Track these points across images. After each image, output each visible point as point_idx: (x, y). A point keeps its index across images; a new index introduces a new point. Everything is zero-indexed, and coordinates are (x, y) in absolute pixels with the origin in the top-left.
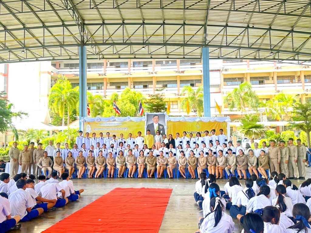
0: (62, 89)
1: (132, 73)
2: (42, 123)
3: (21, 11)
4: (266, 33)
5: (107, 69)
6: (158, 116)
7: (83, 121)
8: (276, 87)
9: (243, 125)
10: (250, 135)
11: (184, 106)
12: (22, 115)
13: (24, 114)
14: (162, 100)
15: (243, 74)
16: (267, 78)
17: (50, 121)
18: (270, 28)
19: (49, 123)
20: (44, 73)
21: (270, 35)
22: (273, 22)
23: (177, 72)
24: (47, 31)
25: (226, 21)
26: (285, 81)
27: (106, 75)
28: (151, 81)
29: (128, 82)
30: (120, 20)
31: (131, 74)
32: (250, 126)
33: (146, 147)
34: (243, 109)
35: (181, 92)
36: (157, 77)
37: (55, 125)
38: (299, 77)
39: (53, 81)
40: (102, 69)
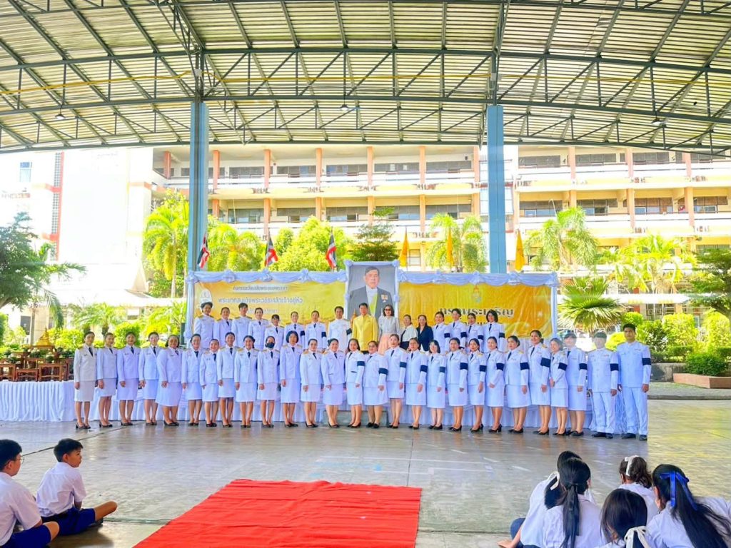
0: (171, 218)
1: (323, 187)
2: (126, 292)
3: (45, 8)
4: (639, 75)
5: (271, 180)
6: (378, 270)
7: (193, 280)
8: (632, 221)
9: (570, 300)
10: (587, 322)
11: (435, 258)
12: (70, 271)
13: (77, 268)
14: (388, 237)
15: (562, 193)
16: (613, 203)
17: (144, 289)
18: (653, 61)
19: (144, 291)
20: (136, 185)
21: (652, 78)
22: (660, 45)
23: (419, 186)
24: (120, 71)
25: (545, 42)
26: (651, 209)
27: (268, 191)
28: (364, 207)
29: (315, 208)
30: (291, 40)
31: (322, 189)
32: (588, 302)
33: (356, 347)
34: (566, 267)
35: (428, 230)
36: (377, 199)
37: (157, 296)
38: (682, 201)
39: (155, 203)
40: (262, 180)
